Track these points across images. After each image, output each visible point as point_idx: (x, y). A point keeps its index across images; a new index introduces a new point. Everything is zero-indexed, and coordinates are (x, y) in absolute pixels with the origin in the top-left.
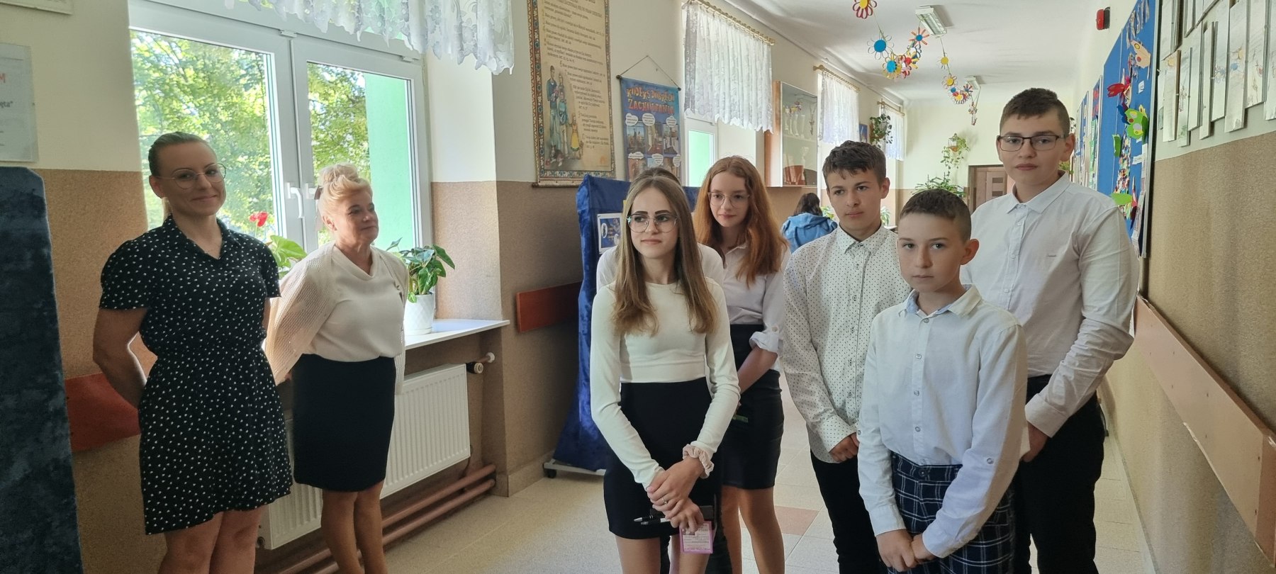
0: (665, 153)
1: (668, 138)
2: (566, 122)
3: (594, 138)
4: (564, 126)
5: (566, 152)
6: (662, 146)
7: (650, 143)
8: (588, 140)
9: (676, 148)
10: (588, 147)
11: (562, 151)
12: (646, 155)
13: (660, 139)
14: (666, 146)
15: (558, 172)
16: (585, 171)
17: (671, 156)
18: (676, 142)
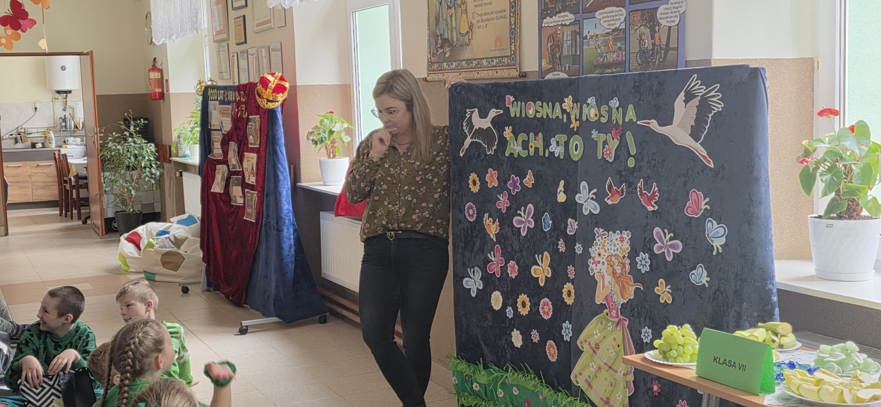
0: (632, 3)
2: (454, 4)
3: (486, 14)
4: (453, 9)
5: (455, 40)
8: (479, 18)
10: (479, 27)
11: (450, 40)
12: (580, 16)
15: (445, 64)
16: (475, 60)
17: (652, 5)
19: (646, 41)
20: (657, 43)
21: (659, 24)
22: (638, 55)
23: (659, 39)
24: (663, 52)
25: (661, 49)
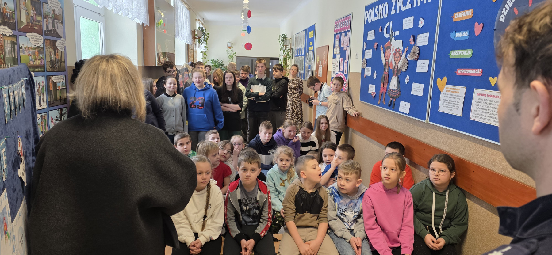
0: (46, 34)
1: (51, 20)
6: (41, 27)
7: (24, 19)
9: (59, 31)
12: (16, 32)
13: (39, 18)
14: (47, 26)
17: (54, 39)
18: (60, 25)
19: (53, 56)
20: (57, 58)
21: (57, 49)
22: (50, 63)
23: (58, 56)
24: (60, 62)
25: (59, 61)
